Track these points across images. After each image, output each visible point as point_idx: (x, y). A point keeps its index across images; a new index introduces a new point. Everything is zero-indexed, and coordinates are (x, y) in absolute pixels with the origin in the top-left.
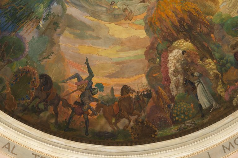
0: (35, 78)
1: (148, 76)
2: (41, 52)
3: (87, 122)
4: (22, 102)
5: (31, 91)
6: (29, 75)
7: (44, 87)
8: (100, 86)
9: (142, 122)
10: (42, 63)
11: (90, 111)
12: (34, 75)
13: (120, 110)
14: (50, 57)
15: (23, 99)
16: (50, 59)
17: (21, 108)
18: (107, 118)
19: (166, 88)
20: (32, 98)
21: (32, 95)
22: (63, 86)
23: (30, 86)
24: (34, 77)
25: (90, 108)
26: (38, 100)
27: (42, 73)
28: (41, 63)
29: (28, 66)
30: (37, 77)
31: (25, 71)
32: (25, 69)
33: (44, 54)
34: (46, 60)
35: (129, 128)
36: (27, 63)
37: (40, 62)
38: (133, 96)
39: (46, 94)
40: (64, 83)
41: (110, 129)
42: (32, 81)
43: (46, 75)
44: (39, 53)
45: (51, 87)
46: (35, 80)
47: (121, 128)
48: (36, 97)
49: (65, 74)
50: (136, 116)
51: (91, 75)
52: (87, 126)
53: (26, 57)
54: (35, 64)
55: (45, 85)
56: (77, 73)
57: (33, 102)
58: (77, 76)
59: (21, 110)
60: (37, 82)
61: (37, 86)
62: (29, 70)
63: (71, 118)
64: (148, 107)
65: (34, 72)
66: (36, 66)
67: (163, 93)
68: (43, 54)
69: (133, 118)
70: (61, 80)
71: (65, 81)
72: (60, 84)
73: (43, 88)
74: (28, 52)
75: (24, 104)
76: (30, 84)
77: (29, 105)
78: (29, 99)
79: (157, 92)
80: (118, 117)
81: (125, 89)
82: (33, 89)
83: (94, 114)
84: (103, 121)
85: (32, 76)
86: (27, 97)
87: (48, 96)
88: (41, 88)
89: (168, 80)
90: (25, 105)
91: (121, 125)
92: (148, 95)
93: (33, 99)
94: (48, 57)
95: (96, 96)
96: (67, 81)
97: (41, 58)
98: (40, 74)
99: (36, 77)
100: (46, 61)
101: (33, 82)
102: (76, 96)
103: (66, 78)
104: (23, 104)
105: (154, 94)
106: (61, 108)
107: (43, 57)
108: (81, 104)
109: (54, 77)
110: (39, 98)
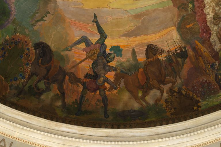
0: (28, 49)
1: (180, 28)
2: (32, 14)
3: (105, 100)
4: (15, 84)
5: (25, 67)
6: (20, 46)
7: (42, 60)
8: (117, 50)
9: (179, 91)
10: (36, 28)
11: (107, 85)
12: (27, 45)
13: (148, 79)
14: (45, 18)
15: (16, 79)
16: (45, 21)
17: (14, 91)
18: (130, 92)
19: (206, 42)
20: (27, 76)
21: (27, 72)
22: (67, 55)
23: (23, 60)
24: (27, 47)
25: (106, 80)
26: (35, 78)
27: (37, 41)
28: (34, 28)
29: (18, 34)
30: (31, 47)
31: (14, 41)
32: (13, 39)
33: (37, 15)
34: (40, 23)
35: (162, 102)
36: (16, 30)
37: (32, 27)
38: (162, 57)
39: (46, 68)
40: (68, 52)
41: (136, 106)
42: (25, 53)
43: (42, 43)
44: (29, 16)
45: (51, 58)
46: (29, 52)
47: (152, 102)
48: (33, 74)
49: (68, 39)
50: (170, 85)
51: (103, 36)
52: (105, 105)
53: (14, 22)
54: (26, 30)
55: (42, 57)
56: (84, 36)
57: (30, 81)
58: (84, 40)
59: (15, 94)
60: (32, 54)
61: (33, 60)
62: (19, 39)
63: (82, 97)
64: (185, 71)
65: (26, 42)
66: (27, 33)
67: (203, 48)
68: (35, 16)
69: (166, 87)
70: (64, 48)
71: (69, 49)
72: (62, 53)
73: (40, 61)
74: (15, 15)
75: (18, 86)
76: (22, 58)
77: (25, 86)
78: (24, 78)
79: (195, 49)
80: (146, 89)
81: (151, 50)
82: (28, 64)
83: (112, 88)
84: (126, 96)
85: (24, 46)
86: (21, 75)
87: (48, 71)
88: (38, 62)
89: (207, 31)
90: (20, 86)
91: (150, 99)
92: (183, 54)
93: (30, 78)
94: (42, 19)
95: (113, 64)
96: (72, 47)
97: (34, 22)
98: (35, 43)
99: (29, 47)
100: (41, 25)
101: (27, 54)
102: (86, 66)
103: (70, 44)
104: (16, 85)
105: (191, 53)
106: (67, 85)
107: (36, 20)
108: (94, 76)
109: (53, 45)
110: (38, 76)
